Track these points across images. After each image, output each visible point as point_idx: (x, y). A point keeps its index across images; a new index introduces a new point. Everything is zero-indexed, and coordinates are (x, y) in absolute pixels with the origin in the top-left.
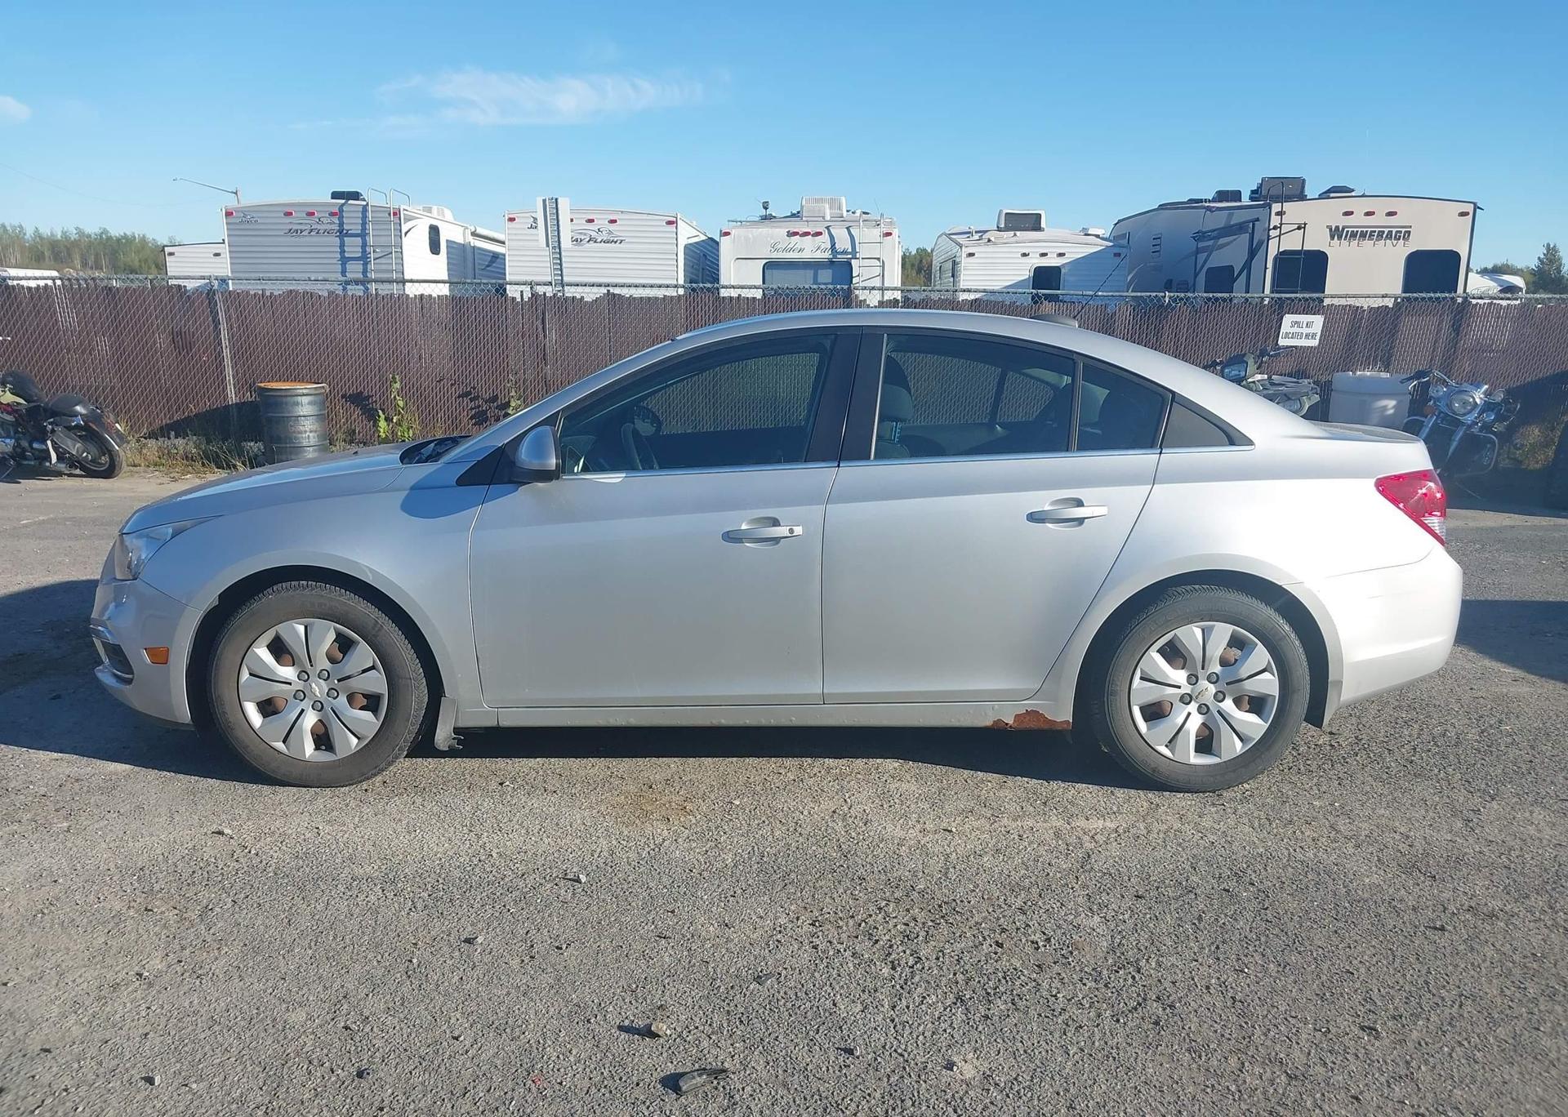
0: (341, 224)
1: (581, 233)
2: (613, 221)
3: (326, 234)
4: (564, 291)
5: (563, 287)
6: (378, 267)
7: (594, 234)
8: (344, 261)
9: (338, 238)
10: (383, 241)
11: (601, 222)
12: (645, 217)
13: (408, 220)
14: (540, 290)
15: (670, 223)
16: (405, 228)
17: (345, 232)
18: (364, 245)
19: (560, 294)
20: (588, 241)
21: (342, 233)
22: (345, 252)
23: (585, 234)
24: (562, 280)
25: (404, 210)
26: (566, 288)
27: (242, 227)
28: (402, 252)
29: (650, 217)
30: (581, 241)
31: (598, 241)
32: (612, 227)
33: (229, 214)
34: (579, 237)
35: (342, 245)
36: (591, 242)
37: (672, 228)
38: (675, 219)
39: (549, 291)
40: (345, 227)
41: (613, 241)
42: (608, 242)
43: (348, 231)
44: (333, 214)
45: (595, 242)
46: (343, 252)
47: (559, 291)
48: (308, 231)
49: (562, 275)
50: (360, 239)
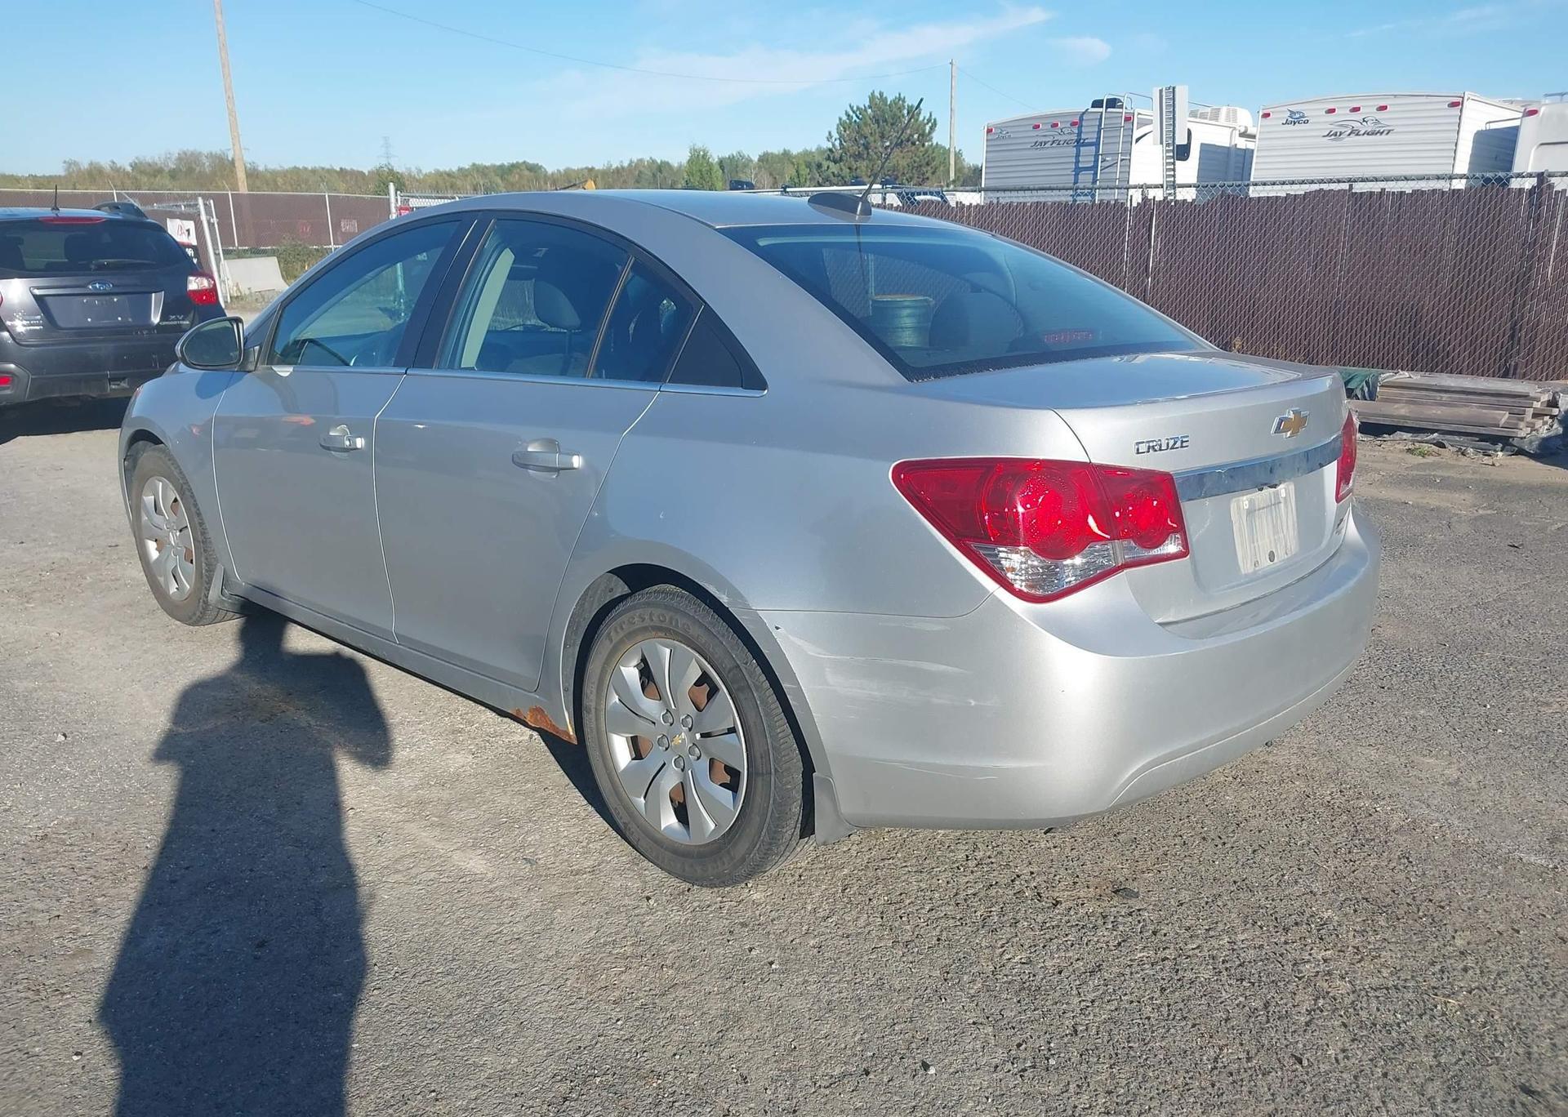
0: (1079, 134)
1: (1341, 125)
2: (1383, 108)
3: (1065, 144)
4: (1175, 194)
5: (1174, 189)
6: (1104, 176)
7: (1357, 125)
8: (1078, 170)
9: (1075, 149)
10: (1111, 148)
11: (1369, 110)
12: (1424, 99)
13: (1142, 124)
14: (1151, 194)
15: (1454, 105)
16: (1137, 134)
17: (1082, 141)
18: (1097, 155)
19: (1170, 198)
20: (1349, 135)
21: (1079, 143)
22: (1079, 162)
23: (1346, 126)
24: (1174, 182)
25: (1139, 114)
26: (1178, 190)
27: (999, 143)
28: (1130, 160)
29: (1430, 98)
30: (1340, 135)
31: (1362, 133)
32: (1381, 115)
33: (989, 131)
34: (1339, 130)
35: (1078, 155)
36: (1352, 135)
37: (1456, 111)
38: (1460, 100)
39: (1158, 195)
40: (1083, 136)
41: (1378, 132)
42: (1373, 134)
43: (1085, 140)
44: (1074, 124)
45: (1357, 135)
46: (1077, 162)
47: (1170, 194)
48: (1050, 143)
49: (1174, 176)
50: (1094, 147)
